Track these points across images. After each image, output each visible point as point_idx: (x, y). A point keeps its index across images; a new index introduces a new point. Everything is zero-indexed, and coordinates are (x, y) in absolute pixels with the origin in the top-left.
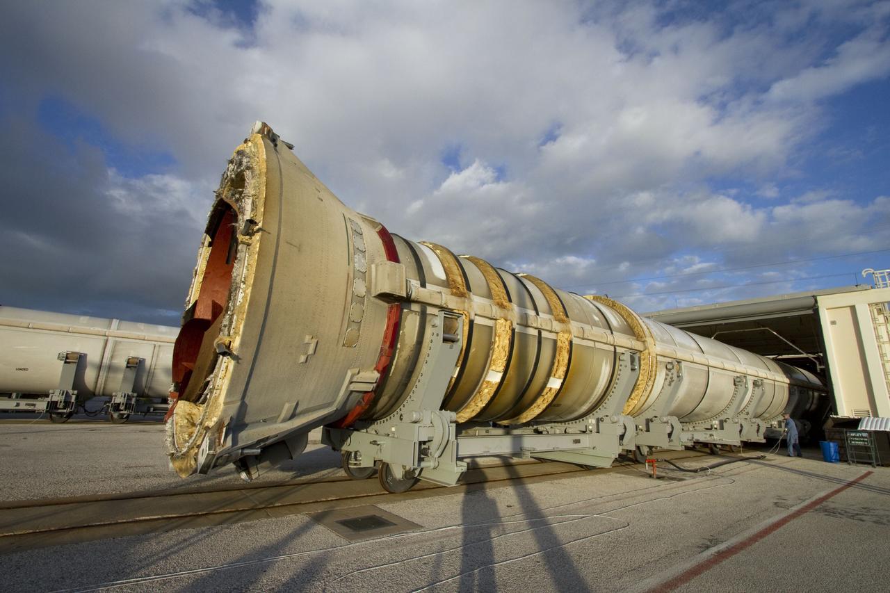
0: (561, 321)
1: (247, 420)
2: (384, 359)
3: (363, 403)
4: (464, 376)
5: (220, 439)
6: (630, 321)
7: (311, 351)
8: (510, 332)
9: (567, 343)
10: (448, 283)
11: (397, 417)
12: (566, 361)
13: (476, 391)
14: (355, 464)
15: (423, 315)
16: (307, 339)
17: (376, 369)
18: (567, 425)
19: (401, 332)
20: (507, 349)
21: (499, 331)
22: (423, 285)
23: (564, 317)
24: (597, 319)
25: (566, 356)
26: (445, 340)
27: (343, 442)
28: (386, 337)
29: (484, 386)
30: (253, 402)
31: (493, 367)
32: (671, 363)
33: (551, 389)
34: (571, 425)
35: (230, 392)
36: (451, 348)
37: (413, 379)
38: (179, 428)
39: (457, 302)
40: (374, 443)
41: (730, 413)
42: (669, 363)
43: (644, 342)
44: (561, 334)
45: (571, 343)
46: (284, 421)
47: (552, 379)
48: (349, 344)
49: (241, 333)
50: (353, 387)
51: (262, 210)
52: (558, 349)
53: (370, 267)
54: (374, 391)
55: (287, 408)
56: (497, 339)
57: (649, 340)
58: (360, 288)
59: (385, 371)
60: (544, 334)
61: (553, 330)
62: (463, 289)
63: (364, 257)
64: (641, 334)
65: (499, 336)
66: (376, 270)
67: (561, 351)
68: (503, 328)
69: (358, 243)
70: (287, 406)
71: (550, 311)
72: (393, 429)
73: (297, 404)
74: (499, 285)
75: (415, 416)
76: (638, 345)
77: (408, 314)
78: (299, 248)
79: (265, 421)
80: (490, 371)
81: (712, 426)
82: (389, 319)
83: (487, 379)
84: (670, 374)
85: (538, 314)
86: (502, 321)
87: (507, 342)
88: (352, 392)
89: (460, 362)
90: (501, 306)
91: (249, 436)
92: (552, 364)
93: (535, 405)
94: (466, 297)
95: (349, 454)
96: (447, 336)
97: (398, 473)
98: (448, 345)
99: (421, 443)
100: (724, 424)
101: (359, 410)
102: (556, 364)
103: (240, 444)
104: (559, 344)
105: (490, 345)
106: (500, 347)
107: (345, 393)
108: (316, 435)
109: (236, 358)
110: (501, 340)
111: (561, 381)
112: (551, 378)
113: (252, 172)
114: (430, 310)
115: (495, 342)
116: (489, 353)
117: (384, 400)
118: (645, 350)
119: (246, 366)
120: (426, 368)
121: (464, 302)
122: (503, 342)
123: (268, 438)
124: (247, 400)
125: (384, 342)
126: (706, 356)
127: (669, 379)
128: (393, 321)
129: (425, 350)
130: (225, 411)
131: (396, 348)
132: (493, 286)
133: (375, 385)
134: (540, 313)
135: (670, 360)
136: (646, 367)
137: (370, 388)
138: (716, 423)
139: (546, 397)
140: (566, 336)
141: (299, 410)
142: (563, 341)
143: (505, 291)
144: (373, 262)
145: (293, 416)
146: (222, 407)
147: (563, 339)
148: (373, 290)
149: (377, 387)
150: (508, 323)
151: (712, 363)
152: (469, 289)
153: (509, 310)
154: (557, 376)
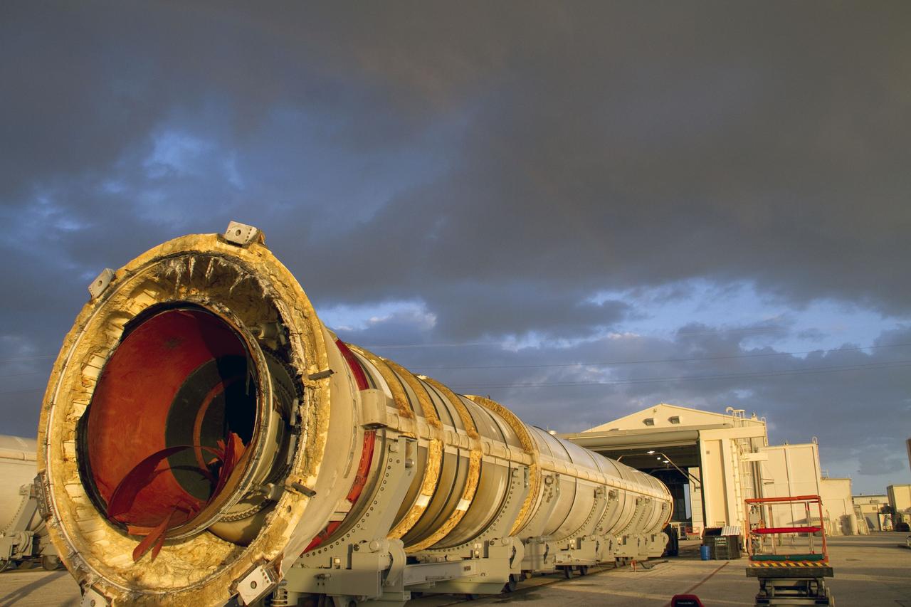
0: (474, 437)
2: (358, 487)
3: (326, 534)
5: (278, 570)
6: (517, 431)
8: (441, 454)
9: (478, 461)
10: (396, 403)
11: (339, 548)
12: (476, 481)
15: (384, 442)
17: (350, 499)
18: (447, 552)
20: (438, 472)
21: (432, 452)
23: (475, 432)
24: (494, 430)
25: (477, 475)
28: (361, 465)
29: (413, 511)
31: (424, 491)
32: (551, 477)
33: (459, 512)
34: (452, 552)
36: (409, 474)
37: (367, 506)
39: (405, 424)
41: (589, 529)
42: (548, 476)
43: (531, 455)
44: (474, 452)
45: (481, 461)
48: (347, 475)
49: (317, 473)
51: (325, 355)
52: (470, 468)
53: (357, 395)
54: (343, 520)
56: (430, 460)
57: (535, 452)
59: (356, 501)
60: (461, 452)
61: (468, 448)
62: (408, 409)
64: (529, 445)
65: (432, 458)
66: (362, 398)
67: (472, 470)
68: (436, 450)
71: (464, 427)
72: (338, 561)
74: (428, 400)
75: (379, 546)
76: (526, 459)
78: (338, 387)
80: (421, 495)
81: (568, 545)
82: (365, 447)
83: (417, 504)
84: (549, 489)
85: (455, 431)
86: (434, 442)
87: (438, 464)
90: (434, 425)
92: (464, 484)
93: (440, 529)
94: (411, 418)
98: (407, 472)
100: (582, 542)
101: (318, 541)
102: (467, 485)
104: (472, 462)
105: (424, 467)
106: (433, 470)
109: (312, 495)
110: (434, 461)
111: (469, 502)
112: (462, 500)
114: (387, 433)
115: (429, 464)
116: (423, 475)
118: (532, 464)
120: (379, 495)
121: (411, 424)
122: (435, 464)
125: (360, 470)
126: (575, 466)
127: (547, 495)
128: (370, 449)
129: (382, 477)
131: (368, 475)
132: (423, 401)
133: (345, 516)
134: (457, 430)
135: (549, 473)
136: (532, 483)
137: (341, 518)
138: (573, 542)
139: (452, 520)
140: (478, 453)
142: (475, 459)
143: (433, 408)
146: (288, 540)
147: (475, 457)
148: (361, 418)
150: (440, 443)
151: (580, 474)
152: (412, 407)
153: (440, 429)
154: (466, 498)
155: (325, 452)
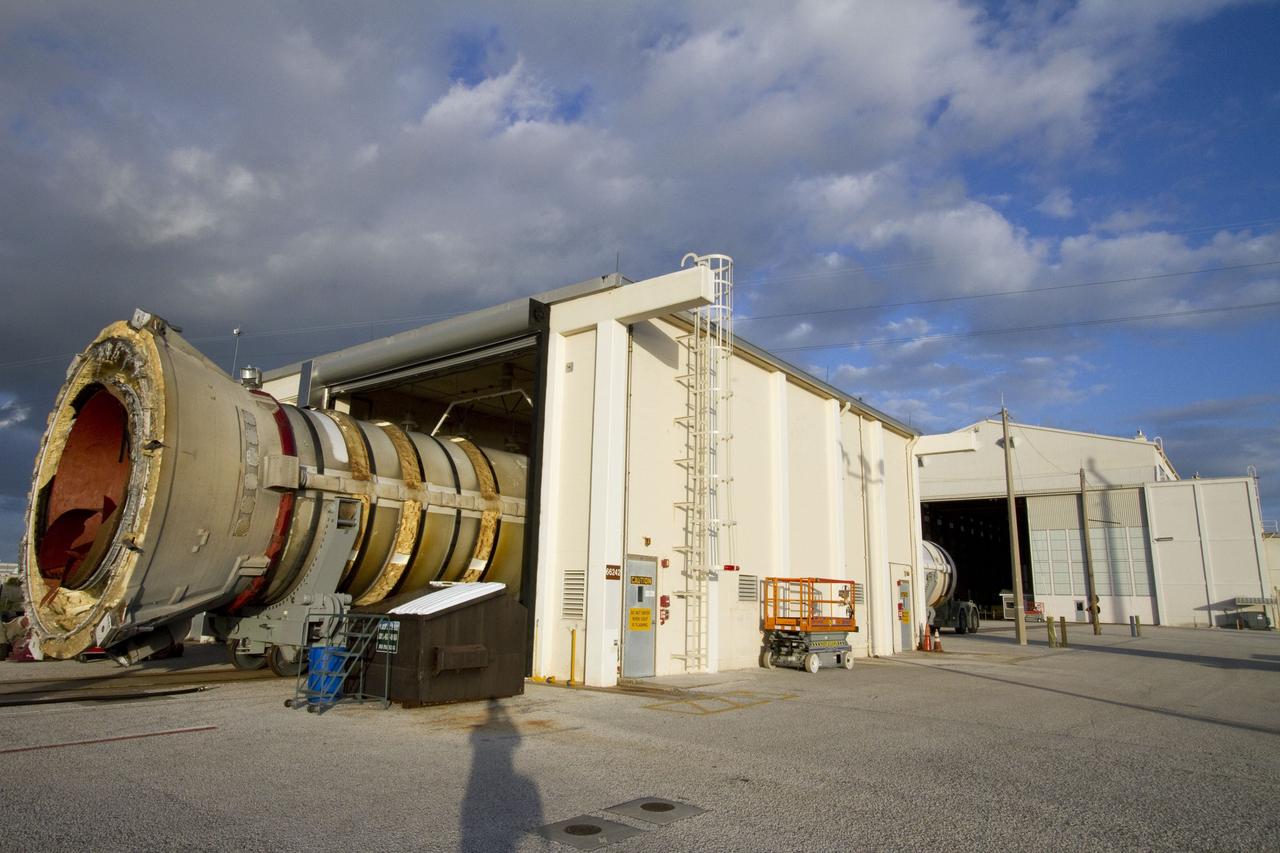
0: (489, 498)
1: (143, 601)
2: (275, 545)
3: (253, 588)
4: (365, 559)
5: (121, 616)
7: (203, 542)
8: (419, 514)
9: (493, 522)
10: (350, 466)
11: (290, 600)
12: (491, 541)
13: (381, 573)
14: (244, 651)
15: (319, 503)
16: (200, 531)
17: (267, 554)
19: (294, 519)
20: (415, 531)
21: (406, 513)
22: (321, 471)
23: (493, 494)
25: (491, 537)
26: (340, 526)
27: (230, 629)
28: (277, 525)
29: (389, 569)
30: (149, 587)
31: (400, 550)
33: (473, 571)
35: (133, 579)
36: (346, 533)
37: (308, 562)
38: (43, 617)
39: (357, 487)
40: (264, 626)
44: (486, 513)
45: (498, 522)
46: (174, 603)
47: (474, 560)
48: (240, 533)
49: (145, 531)
50: (241, 572)
51: (163, 427)
52: (482, 528)
53: (263, 460)
54: (265, 575)
55: (178, 592)
56: (404, 521)
58: (252, 481)
59: (276, 557)
60: (464, 513)
61: (476, 508)
62: (366, 471)
63: (257, 451)
65: (407, 518)
66: (269, 462)
67: (485, 530)
68: (411, 510)
69: (250, 436)
70: (178, 590)
71: (477, 487)
72: (286, 613)
73: (187, 589)
74: (413, 463)
75: (306, 599)
77: (302, 501)
78: (195, 455)
79: (157, 603)
80: (396, 554)
82: (281, 508)
83: (393, 562)
85: (459, 492)
86: (411, 502)
87: (414, 524)
88: (241, 577)
89: (359, 546)
90: (411, 486)
91: (144, 615)
92: (474, 544)
94: (368, 480)
95: (236, 642)
96: (342, 521)
97: (289, 655)
98: (342, 531)
99: (312, 625)
101: (248, 593)
102: (479, 544)
103: (137, 622)
104: (484, 523)
105: (395, 528)
106: (408, 529)
107: (234, 578)
108: (199, 620)
109: (140, 551)
110: (409, 522)
111: (485, 562)
113: (148, 382)
114: (326, 496)
115: (402, 524)
116: (394, 535)
117: (275, 584)
119: (147, 558)
120: (319, 552)
121: (366, 486)
122: (411, 524)
123: (160, 618)
124: (145, 586)
125: (276, 529)
128: (285, 509)
129: (320, 535)
130: (127, 594)
131: (289, 534)
132: (405, 464)
133: (265, 570)
134: (462, 491)
137: (259, 572)
140: (493, 514)
141: (188, 593)
142: (489, 519)
143: (418, 470)
144: (265, 453)
145: (182, 599)
146: (125, 590)
147: (489, 518)
148: (265, 482)
149: (268, 571)
150: (418, 504)
152: (373, 470)
153: (419, 491)
154: (480, 557)
155: (152, 512)
